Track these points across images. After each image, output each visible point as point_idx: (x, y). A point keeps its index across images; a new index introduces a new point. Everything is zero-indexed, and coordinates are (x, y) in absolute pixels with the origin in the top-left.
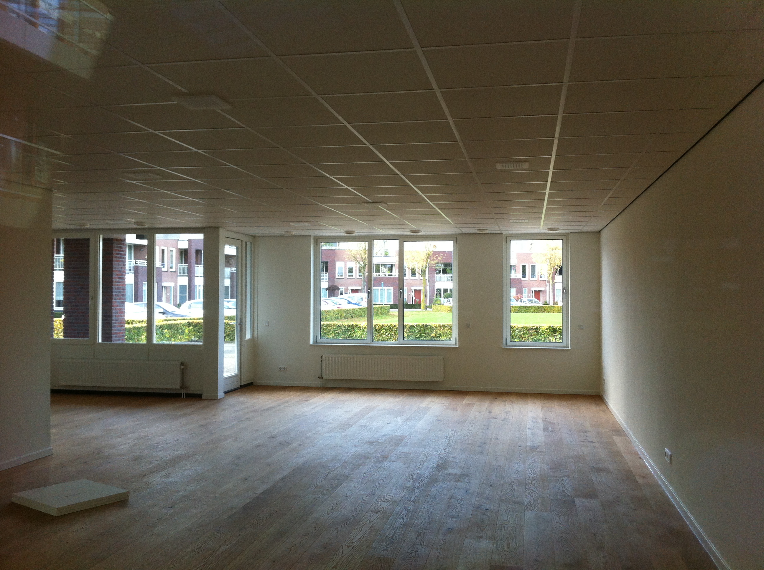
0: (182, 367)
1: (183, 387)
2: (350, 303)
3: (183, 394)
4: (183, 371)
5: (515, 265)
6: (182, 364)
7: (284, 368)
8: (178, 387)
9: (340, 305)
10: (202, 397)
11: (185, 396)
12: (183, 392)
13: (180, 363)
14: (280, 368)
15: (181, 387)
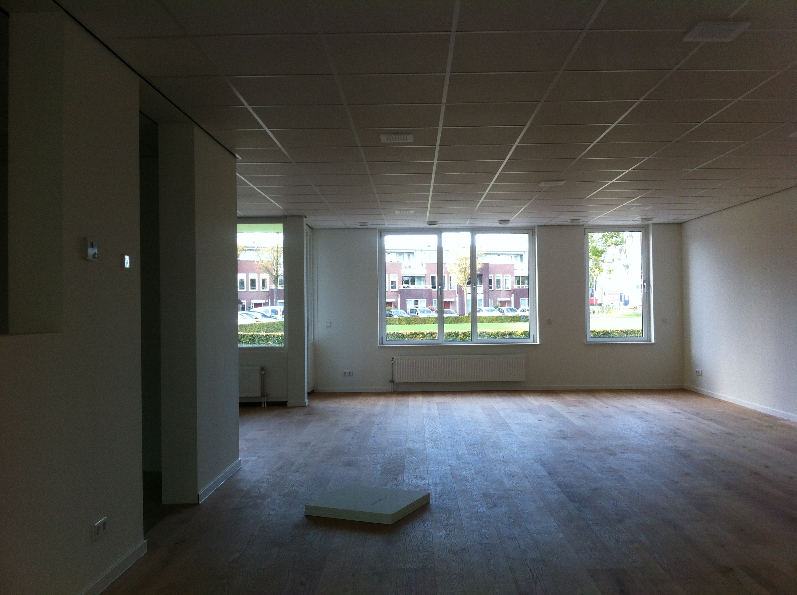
0: (263, 372)
1: (264, 394)
2: (265, 316)
3: (264, 403)
4: (263, 378)
5: (425, 275)
6: (262, 369)
7: (349, 373)
8: (258, 394)
9: (256, 318)
10: (287, 405)
11: (266, 404)
12: (264, 400)
13: (260, 368)
14: (345, 373)
15: (261, 395)
